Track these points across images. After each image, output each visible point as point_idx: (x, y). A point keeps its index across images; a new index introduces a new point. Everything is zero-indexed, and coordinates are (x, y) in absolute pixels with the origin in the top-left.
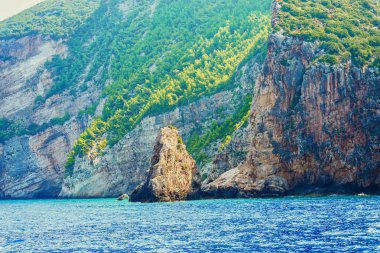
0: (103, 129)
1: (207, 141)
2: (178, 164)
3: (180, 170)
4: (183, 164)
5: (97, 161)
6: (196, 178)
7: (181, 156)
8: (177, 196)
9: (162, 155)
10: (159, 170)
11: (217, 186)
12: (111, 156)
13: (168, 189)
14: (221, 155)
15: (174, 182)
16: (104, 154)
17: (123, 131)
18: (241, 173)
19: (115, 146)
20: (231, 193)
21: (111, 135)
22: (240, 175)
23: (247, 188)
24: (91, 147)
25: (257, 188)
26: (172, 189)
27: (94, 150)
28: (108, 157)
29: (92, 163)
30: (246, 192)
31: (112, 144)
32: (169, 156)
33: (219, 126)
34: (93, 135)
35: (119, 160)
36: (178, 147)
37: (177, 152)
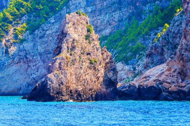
0: (23, 10)
1: (146, 30)
2: (85, 57)
3: (86, 64)
4: (92, 57)
5: (13, 50)
6: (110, 75)
7: (89, 48)
8: (79, 95)
9: (64, 46)
10: (57, 64)
11: (137, 85)
12: (32, 44)
13: (68, 87)
14: (156, 47)
15: (78, 79)
16: (22, 41)
17: (47, 14)
18: (169, 70)
19: (36, 32)
20: (153, 93)
21: (32, 18)
22: (167, 73)
23: (173, 88)
24: (7, 32)
25: (184, 89)
26: (73, 87)
27: (10, 37)
28: (28, 46)
29: (7, 52)
30: (171, 93)
31: (32, 29)
32: (73, 48)
33: (162, 10)
34: (10, 17)
35: (40, 49)
36: (87, 37)
37: (85, 43)
